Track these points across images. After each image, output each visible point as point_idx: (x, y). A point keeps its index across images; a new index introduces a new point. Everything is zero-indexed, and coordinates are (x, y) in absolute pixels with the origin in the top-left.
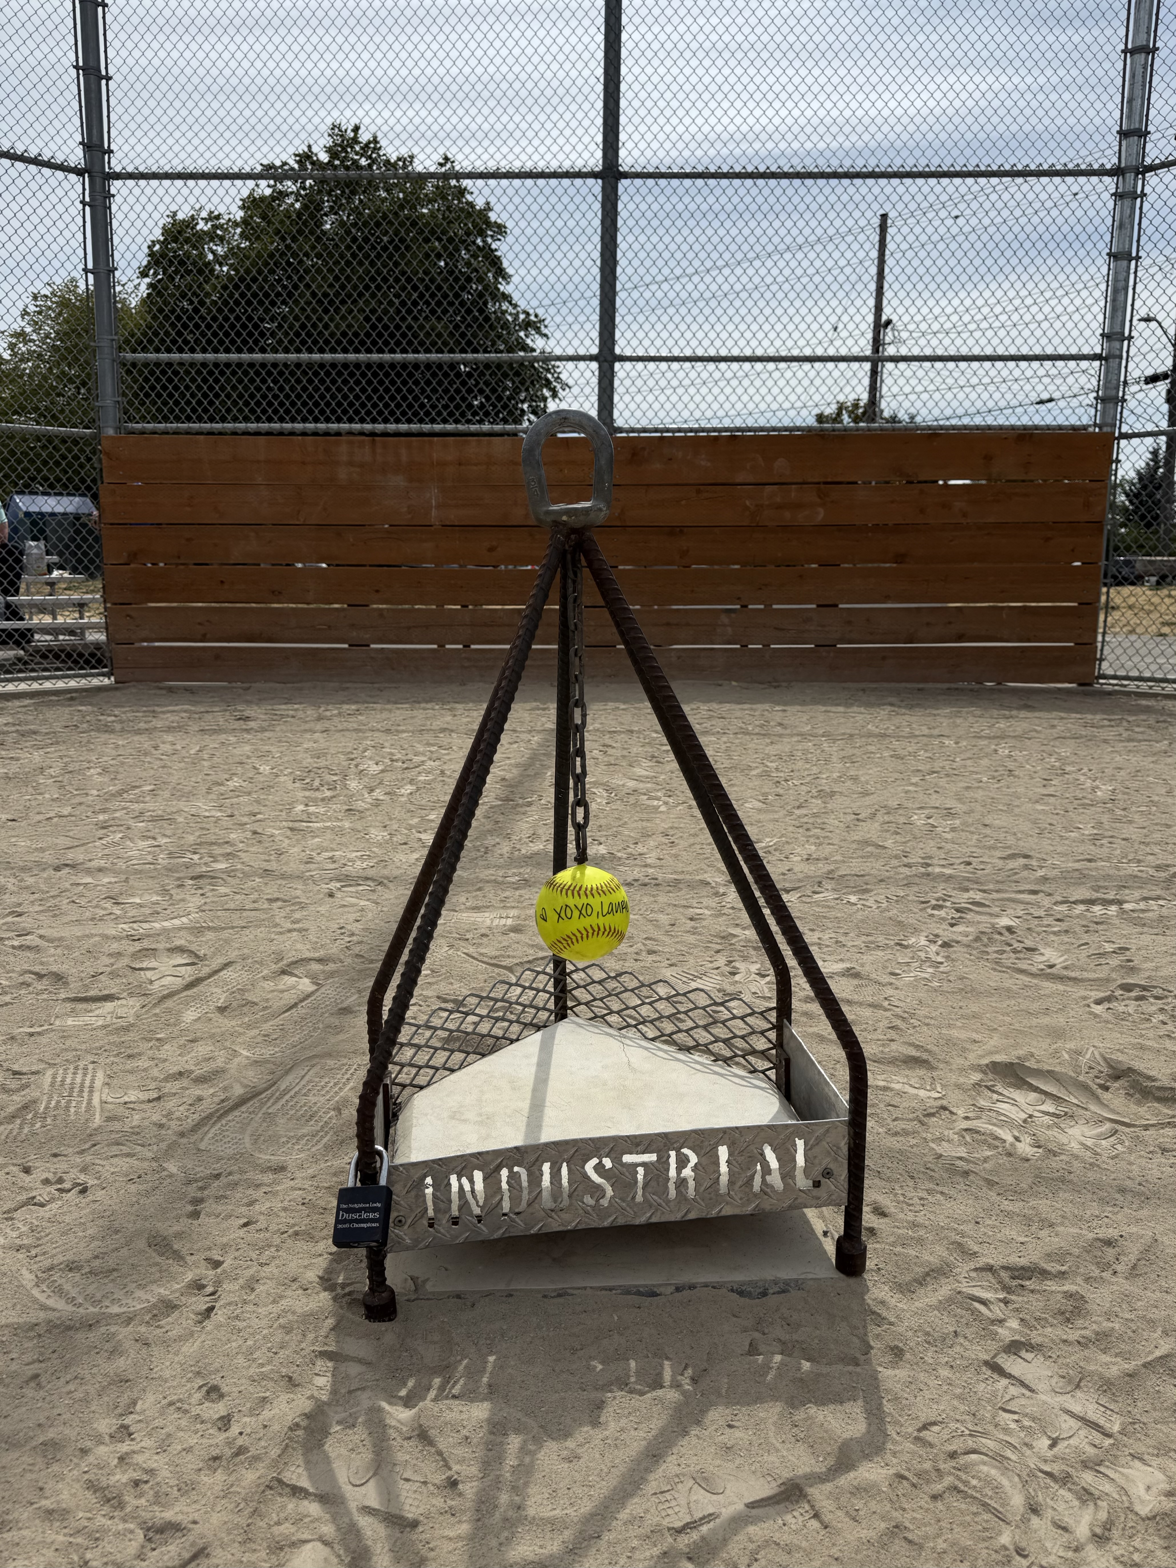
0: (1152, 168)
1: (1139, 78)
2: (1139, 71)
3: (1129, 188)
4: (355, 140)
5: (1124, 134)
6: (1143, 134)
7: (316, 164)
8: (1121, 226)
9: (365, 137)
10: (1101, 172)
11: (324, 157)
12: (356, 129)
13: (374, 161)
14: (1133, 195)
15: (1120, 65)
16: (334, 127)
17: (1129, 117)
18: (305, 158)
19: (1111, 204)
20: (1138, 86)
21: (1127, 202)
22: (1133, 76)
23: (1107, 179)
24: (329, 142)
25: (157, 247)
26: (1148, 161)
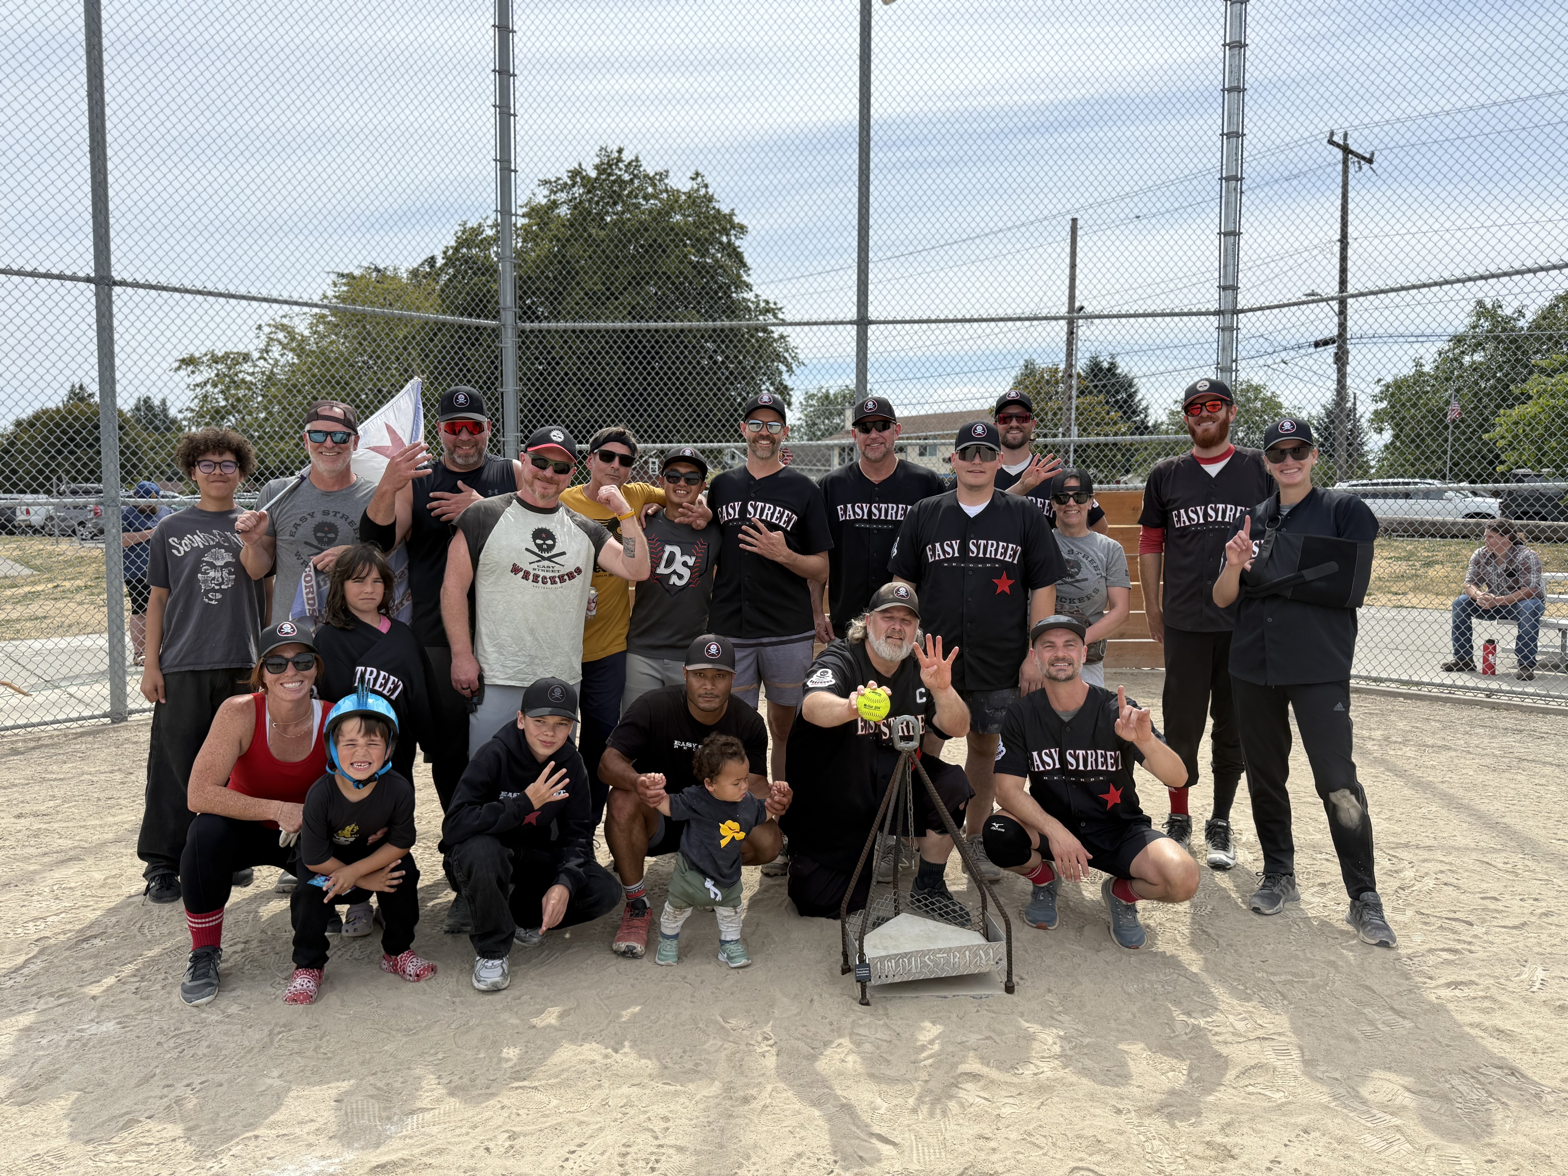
0: (1242, 311)
1: (1230, 252)
2: (1230, 247)
3: (1228, 324)
4: (619, 160)
5: (1223, 288)
6: (1235, 288)
7: (586, 179)
8: (1224, 349)
9: (627, 157)
10: (1207, 313)
11: (593, 174)
12: (620, 151)
13: (635, 176)
14: (1231, 329)
15: (1217, 242)
16: (601, 149)
17: (1225, 277)
18: (575, 174)
19: (1216, 335)
20: (1230, 257)
21: (1227, 334)
22: (1226, 250)
23: (1212, 318)
24: (597, 161)
25: (450, 252)
26: (1239, 307)
